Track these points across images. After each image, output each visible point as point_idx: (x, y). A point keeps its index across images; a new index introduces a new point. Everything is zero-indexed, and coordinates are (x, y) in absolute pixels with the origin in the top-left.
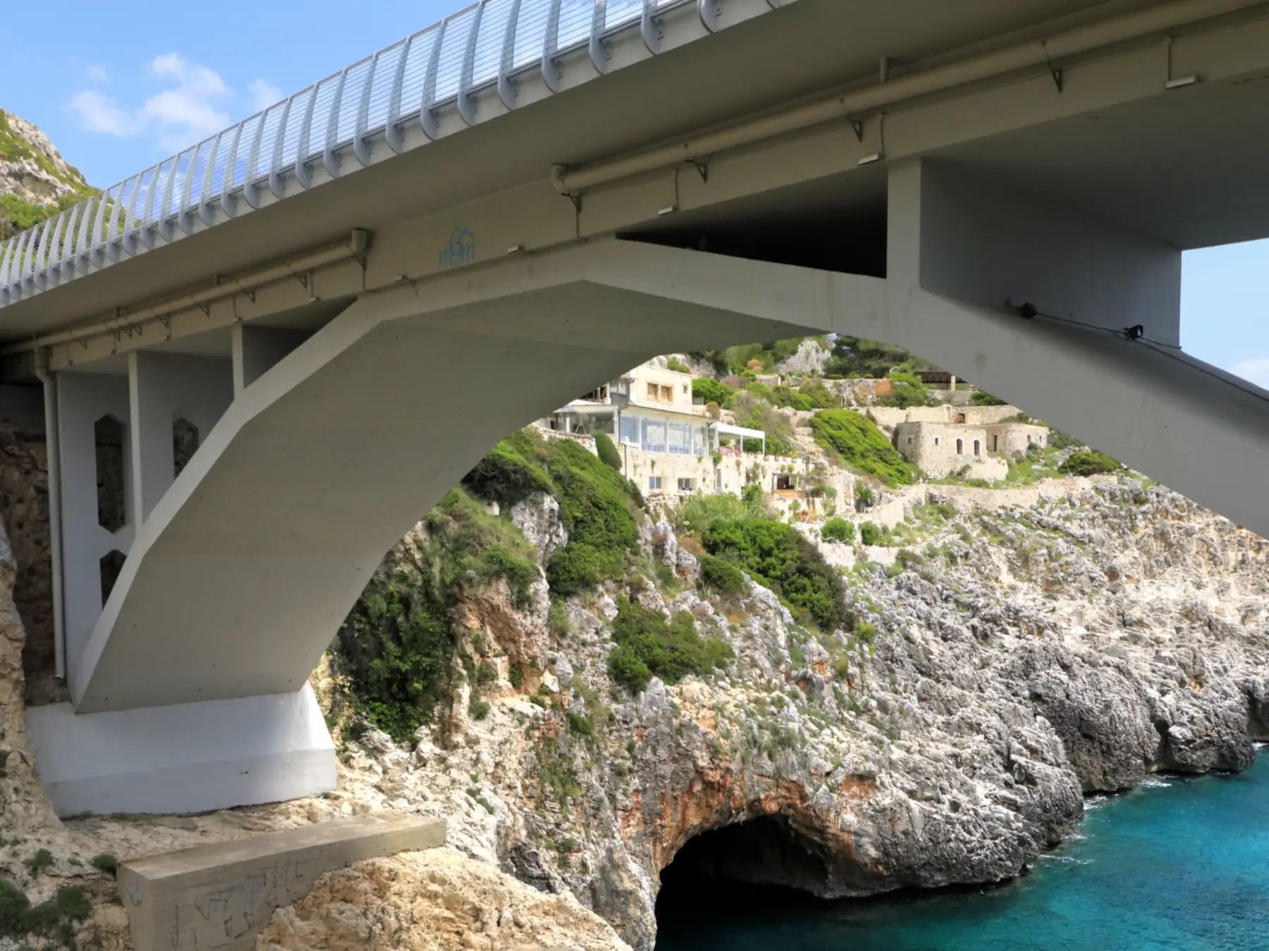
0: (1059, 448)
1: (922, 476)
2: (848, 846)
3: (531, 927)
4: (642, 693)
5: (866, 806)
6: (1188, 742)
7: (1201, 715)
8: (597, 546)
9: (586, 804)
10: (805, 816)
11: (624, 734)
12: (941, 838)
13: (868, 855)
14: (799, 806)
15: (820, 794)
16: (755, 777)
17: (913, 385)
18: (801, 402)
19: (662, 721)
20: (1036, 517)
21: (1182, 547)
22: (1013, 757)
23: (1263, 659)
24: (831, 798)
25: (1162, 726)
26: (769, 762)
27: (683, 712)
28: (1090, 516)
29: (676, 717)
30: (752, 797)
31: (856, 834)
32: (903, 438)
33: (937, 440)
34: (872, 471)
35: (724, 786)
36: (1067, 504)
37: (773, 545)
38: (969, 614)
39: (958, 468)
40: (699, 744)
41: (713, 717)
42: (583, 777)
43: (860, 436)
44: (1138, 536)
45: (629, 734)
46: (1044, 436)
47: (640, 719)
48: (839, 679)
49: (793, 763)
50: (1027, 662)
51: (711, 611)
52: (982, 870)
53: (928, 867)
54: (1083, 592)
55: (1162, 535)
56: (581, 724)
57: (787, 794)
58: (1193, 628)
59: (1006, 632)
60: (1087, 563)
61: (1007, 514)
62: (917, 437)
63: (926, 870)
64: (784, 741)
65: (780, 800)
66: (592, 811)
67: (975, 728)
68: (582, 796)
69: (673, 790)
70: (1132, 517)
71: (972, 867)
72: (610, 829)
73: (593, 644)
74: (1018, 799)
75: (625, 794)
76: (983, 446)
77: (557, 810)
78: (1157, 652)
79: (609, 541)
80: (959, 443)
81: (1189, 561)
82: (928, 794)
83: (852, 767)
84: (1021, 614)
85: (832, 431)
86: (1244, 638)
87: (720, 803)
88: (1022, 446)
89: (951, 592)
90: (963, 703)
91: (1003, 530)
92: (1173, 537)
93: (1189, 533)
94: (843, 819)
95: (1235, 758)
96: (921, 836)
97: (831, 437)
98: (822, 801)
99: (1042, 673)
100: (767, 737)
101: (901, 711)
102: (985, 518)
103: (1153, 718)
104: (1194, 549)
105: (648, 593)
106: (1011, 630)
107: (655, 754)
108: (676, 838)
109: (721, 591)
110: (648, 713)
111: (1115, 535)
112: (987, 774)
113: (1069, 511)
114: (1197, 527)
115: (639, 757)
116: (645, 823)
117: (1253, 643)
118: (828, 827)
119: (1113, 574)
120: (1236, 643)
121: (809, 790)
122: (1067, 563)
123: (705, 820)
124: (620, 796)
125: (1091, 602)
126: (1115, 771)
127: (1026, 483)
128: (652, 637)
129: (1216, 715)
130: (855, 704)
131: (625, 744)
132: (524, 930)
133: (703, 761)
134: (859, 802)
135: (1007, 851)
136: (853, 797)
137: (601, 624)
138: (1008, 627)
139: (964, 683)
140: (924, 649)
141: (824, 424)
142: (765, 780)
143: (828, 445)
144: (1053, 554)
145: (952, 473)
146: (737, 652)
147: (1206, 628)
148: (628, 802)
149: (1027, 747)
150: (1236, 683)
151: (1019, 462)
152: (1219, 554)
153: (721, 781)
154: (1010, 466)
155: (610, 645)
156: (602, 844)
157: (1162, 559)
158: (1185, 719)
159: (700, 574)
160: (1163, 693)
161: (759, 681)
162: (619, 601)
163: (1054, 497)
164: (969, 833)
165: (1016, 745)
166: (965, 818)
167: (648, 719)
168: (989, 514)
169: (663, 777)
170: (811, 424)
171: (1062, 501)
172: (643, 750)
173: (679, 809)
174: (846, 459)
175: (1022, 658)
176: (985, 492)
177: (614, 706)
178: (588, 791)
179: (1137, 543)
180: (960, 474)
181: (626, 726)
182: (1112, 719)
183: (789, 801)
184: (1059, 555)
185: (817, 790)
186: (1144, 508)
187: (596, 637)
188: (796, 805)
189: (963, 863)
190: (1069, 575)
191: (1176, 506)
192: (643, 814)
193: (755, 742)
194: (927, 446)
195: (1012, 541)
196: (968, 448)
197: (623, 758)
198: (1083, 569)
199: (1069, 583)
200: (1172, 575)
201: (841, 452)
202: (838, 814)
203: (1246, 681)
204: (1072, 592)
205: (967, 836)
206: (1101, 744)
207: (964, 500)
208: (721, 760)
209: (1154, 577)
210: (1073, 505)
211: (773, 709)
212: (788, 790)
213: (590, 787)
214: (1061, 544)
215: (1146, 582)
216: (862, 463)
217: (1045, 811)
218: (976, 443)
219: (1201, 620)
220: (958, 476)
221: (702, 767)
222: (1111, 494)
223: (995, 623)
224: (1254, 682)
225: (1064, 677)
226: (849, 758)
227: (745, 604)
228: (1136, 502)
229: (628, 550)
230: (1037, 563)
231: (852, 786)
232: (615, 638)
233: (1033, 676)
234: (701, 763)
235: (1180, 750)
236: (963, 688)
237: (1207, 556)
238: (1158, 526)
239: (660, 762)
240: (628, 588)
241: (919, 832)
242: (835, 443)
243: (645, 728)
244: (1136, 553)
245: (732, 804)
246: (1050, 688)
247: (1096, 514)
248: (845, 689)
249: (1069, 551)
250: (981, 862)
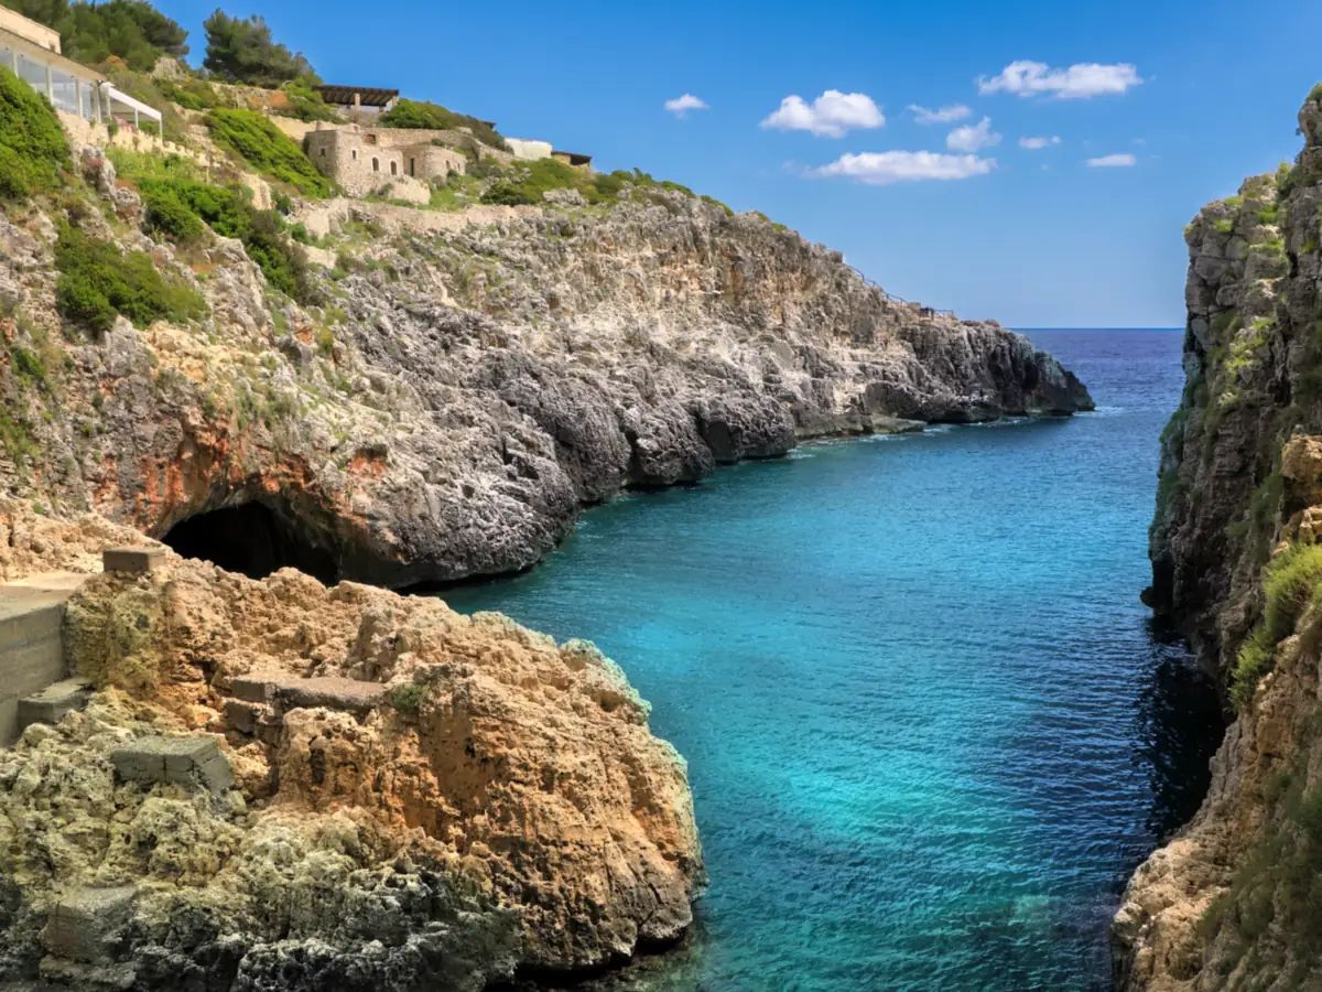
0: (479, 178)
1: (339, 191)
2: (362, 532)
3: (54, 552)
4: (107, 333)
5: (379, 485)
6: (655, 454)
7: (666, 426)
8: (18, 150)
9: (48, 467)
10: (312, 498)
11: (87, 385)
12: (460, 523)
13: (386, 542)
14: (304, 486)
15: (328, 471)
16: (253, 447)
17: (312, 100)
18: (188, 100)
19: (136, 370)
20: (469, 243)
21: (611, 281)
22: (510, 451)
23: (703, 382)
24: (340, 476)
25: (632, 437)
26: (267, 431)
27: (161, 361)
28: (521, 245)
29: (153, 367)
30: (252, 470)
31: (371, 517)
32: (315, 148)
33: (354, 153)
34: (286, 180)
35: (221, 453)
36: (497, 232)
37: (218, 208)
38: (425, 324)
39: (379, 187)
40: (189, 398)
41: (201, 368)
42: (42, 431)
43: (267, 140)
44: (568, 269)
45: (93, 385)
46: (462, 165)
47: (107, 365)
48: (324, 354)
49: (294, 433)
50: (496, 371)
51: (171, 257)
52: (504, 557)
53: (448, 556)
54: (526, 318)
55: (591, 269)
56: (31, 364)
57: (290, 472)
58: (637, 354)
59: (468, 343)
60: (528, 290)
61: (437, 238)
62: (332, 148)
63: (446, 559)
64: (283, 409)
65: (281, 479)
66: (56, 476)
67: (467, 421)
68: (42, 455)
69: (157, 456)
70: (561, 250)
71: (494, 554)
72: (82, 499)
73: (31, 269)
74: (525, 489)
75: (95, 459)
76: (400, 169)
77: (10, 470)
78: (611, 372)
79: (34, 148)
80: (375, 162)
81: (619, 295)
82: (442, 476)
83: (361, 439)
84: (481, 324)
85: (233, 133)
86: (684, 363)
87: (216, 473)
88: (442, 172)
89: (401, 302)
90: (448, 399)
91: (436, 253)
92: (603, 272)
93: (617, 267)
94: (355, 501)
95: (698, 468)
96: (440, 523)
97: (232, 138)
98: (330, 479)
99: (513, 381)
100: (261, 402)
101: (398, 392)
102: (415, 239)
103: (622, 428)
104: (623, 284)
105: (92, 220)
106: (474, 341)
107: (130, 411)
108: (162, 519)
109: (176, 239)
110: (117, 358)
111: (545, 267)
112: (490, 465)
113: (499, 239)
114: (624, 261)
115: (110, 413)
116: (123, 498)
117: (693, 368)
118: (338, 510)
119: (553, 301)
120: (677, 368)
121: (314, 466)
122: (508, 288)
123: (198, 497)
124: (88, 462)
125: (536, 328)
126: (595, 479)
127: (451, 209)
128: (108, 270)
129: (679, 426)
130: (344, 383)
131: (90, 397)
132: (44, 554)
133: (195, 419)
134: (371, 481)
135: (526, 537)
136: (365, 474)
137: (39, 245)
138: (469, 338)
139: (446, 378)
140: (398, 343)
141: (223, 124)
142: (264, 452)
143: (231, 148)
144: (493, 278)
145: (372, 191)
146: (211, 305)
147: (648, 354)
148: (100, 469)
149: (523, 441)
150: (683, 405)
151: (440, 188)
152: (646, 289)
153: (217, 445)
154: (431, 190)
155: (54, 274)
156: (75, 517)
157: (593, 293)
158: (650, 431)
159: (147, 215)
160: (628, 407)
161: (242, 339)
162: (58, 222)
163: (482, 224)
164: (486, 519)
165: (511, 440)
166: (480, 503)
167: (117, 366)
168: (419, 237)
169: (144, 439)
170: (207, 123)
171: (491, 228)
172: (115, 406)
173: (167, 480)
174: (254, 165)
175: (489, 367)
176: (413, 212)
177: (70, 349)
178: (50, 450)
179: (567, 276)
180: (381, 193)
181: (87, 374)
182: (587, 427)
183: (292, 480)
184: (499, 278)
185: (322, 467)
186: (572, 241)
187: (34, 261)
188: (299, 484)
189: (484, 550)
190: (511, 300)
191: (604, 239)
192: (120, 486)
193: (251, 405)
194: (344, 157)
195: (447, 265)
196: (384, 167)
197: (87, 414)
198: (524, 294)
199: (511, 309)
200: (604, 309)
201: (246, 157)
202: (349, 496)
203: (692, 402)
204: (516, 317)
205: (485, 523)
206: (580, 452)
207: (391, 222)
208: (216, 419)
209: (586, 311)
210: (502, 233)
211: (264, 370)
212: (291, 466)
213: (51, 445)
214: (499, 267)
215: (580, 316)
216: (273, 170)
217: (550, 504)
218: (393, 165)
219: (642, 345)
220: (380, 195)
221: (194, 427)
222: (538, 226)
223: (455, 333)
224: (699, 403)
225: (536, 385)
226: (356, 429)
227: (210, 254)
228: (563, 235)
229: (59, 164)
230: (476, 287)
231: (361, 463)
232: (58, 265)
233: (503, 384)
234: (192, 422)
235: (649, 461)
236: (445, 383)
237: (635, 290)
238: (587, 259)
239: (138, 420)
240: (65, 211)
241: (436, 516)
242: (238, 146)
243: (115, 377)
244: (568, 287)
245: (229, 477)
246: (523, 396)
247: (527, 244)
248: (331, 366)
249: (508, 275)
250: (502, 548)
